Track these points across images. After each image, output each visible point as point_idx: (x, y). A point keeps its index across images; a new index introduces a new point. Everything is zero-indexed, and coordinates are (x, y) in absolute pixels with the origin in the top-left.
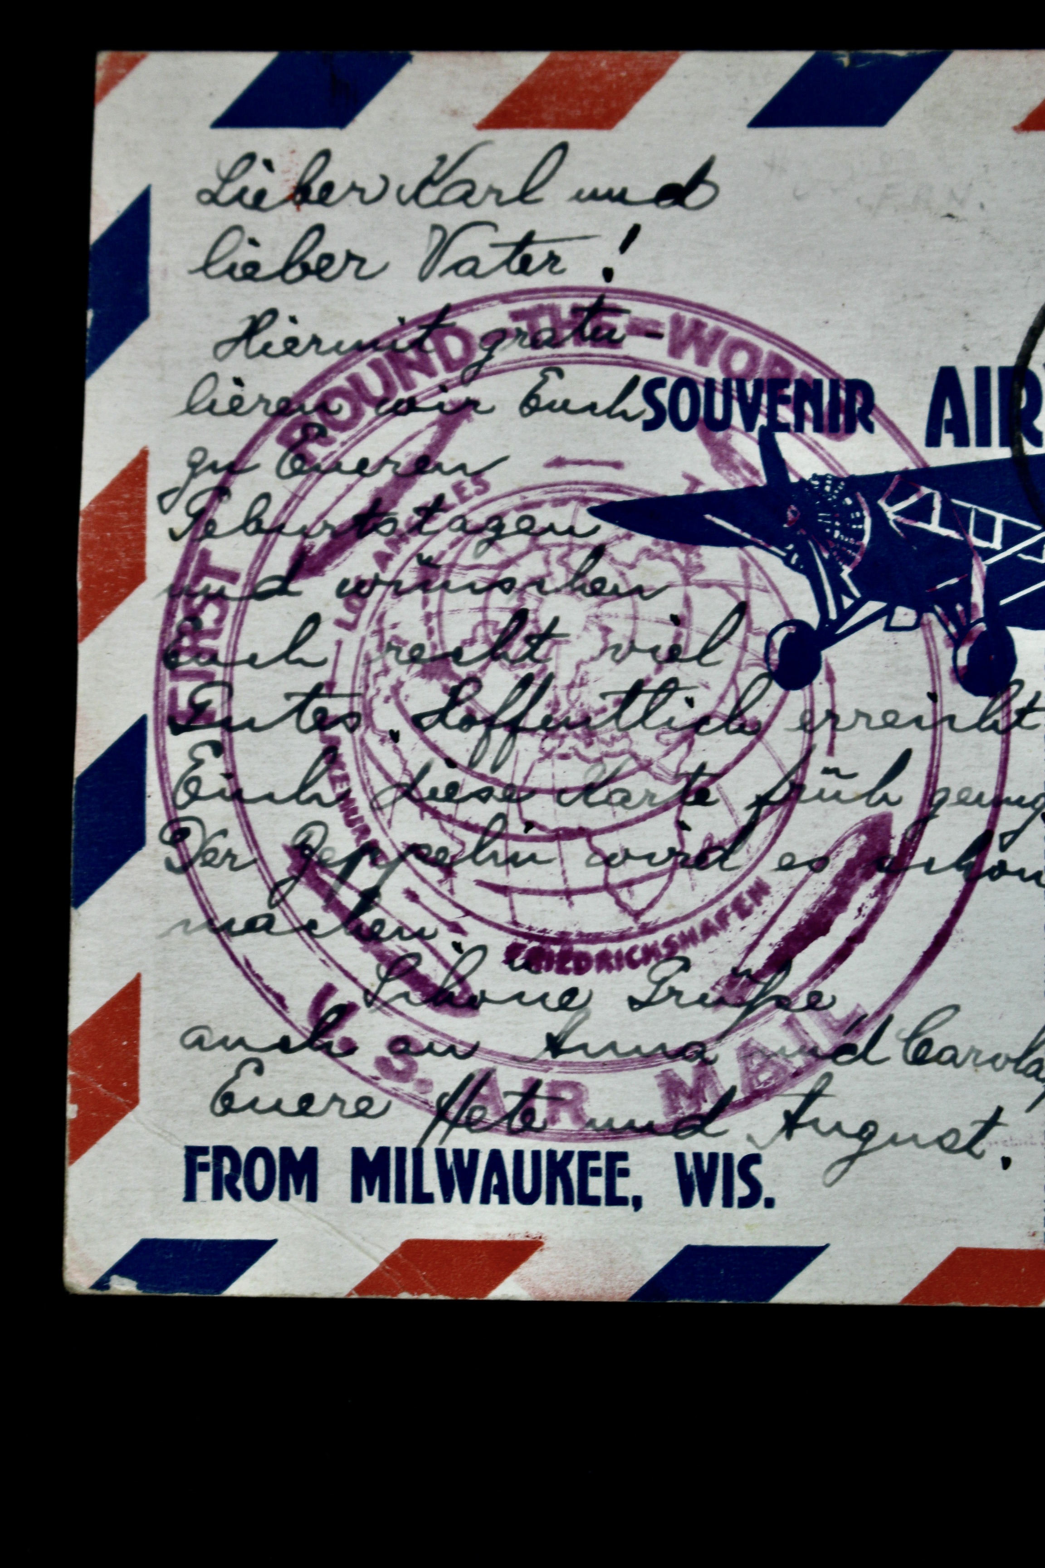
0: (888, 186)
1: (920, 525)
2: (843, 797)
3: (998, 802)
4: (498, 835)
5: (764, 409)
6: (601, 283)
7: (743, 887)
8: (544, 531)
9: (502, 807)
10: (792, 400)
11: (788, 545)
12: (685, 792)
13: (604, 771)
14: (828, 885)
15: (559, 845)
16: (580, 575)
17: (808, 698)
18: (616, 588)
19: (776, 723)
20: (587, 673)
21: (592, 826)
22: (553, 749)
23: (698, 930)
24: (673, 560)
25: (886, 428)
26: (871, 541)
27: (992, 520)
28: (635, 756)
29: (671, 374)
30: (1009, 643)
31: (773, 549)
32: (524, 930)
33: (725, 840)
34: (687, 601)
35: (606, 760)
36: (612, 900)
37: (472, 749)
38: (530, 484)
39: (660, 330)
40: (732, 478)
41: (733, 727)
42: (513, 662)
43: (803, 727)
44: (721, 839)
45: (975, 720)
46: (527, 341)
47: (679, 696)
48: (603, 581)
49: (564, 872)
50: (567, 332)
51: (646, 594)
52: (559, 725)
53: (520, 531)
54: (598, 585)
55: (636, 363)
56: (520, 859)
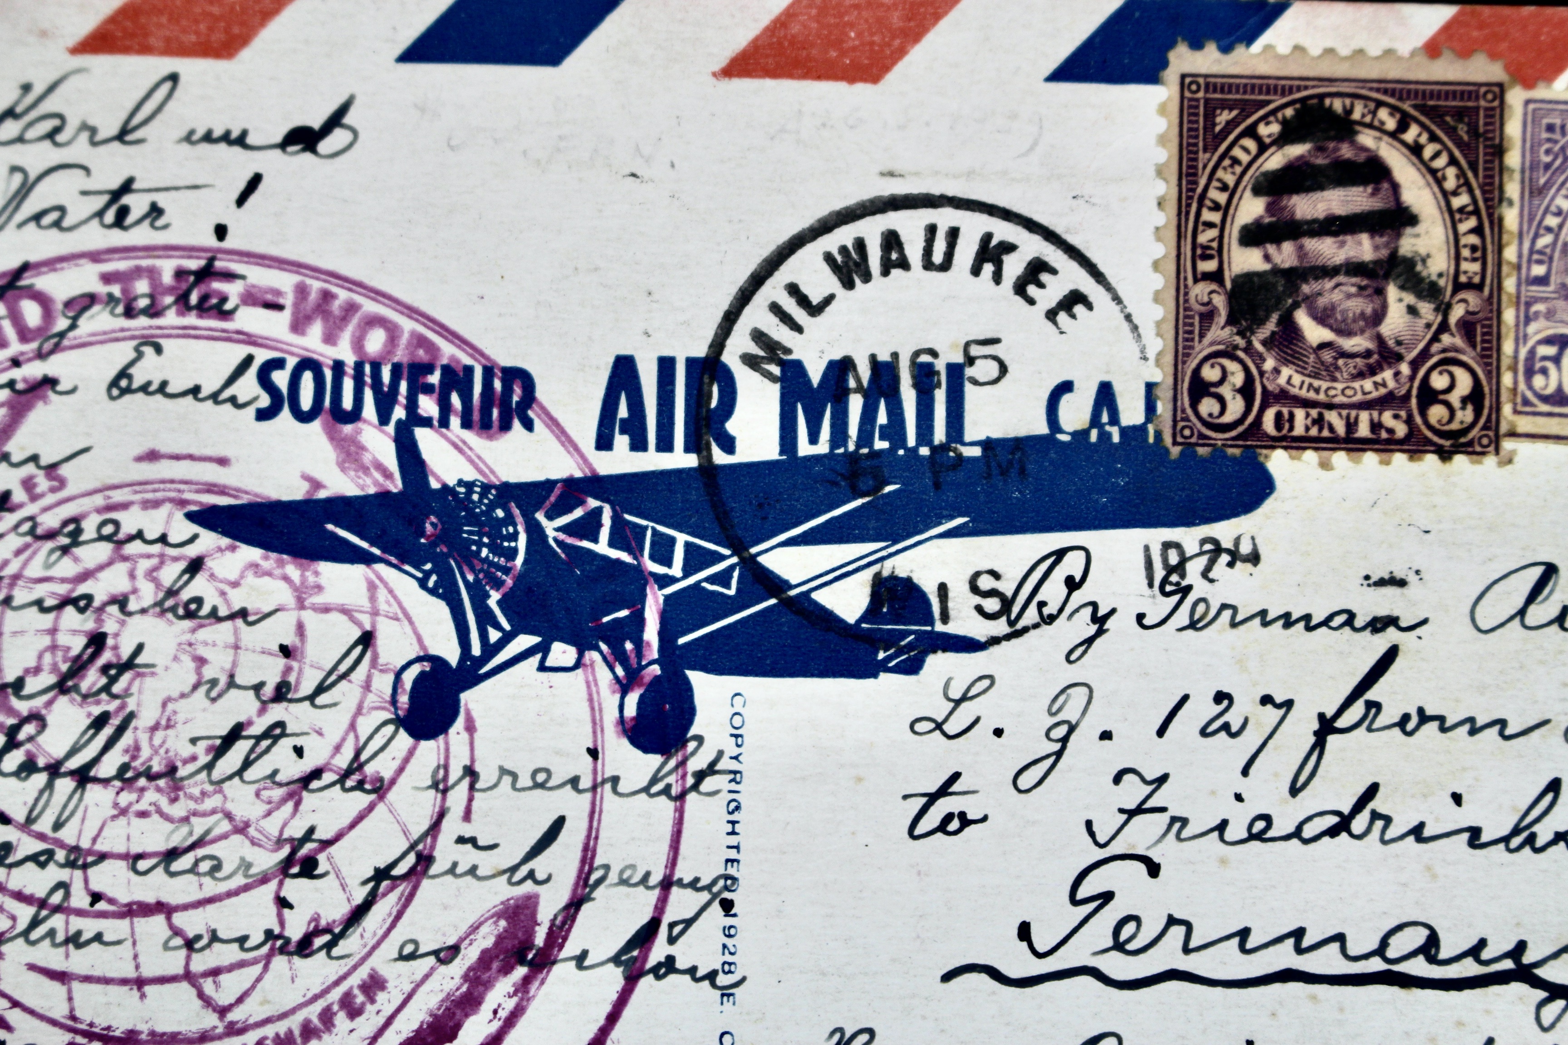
0: (561, 138)
1: (586, 544)
2: (480, 872)
3: (667, 884)
4: (57, 909)
5: (402, 399)
6: (211, 241)
7: (355, 980)
8: (131, 538)
9: (64, 875)
10: (437, 390)
11: (424, 564)
12: (288, 862)
13: (191, 833)
14: (458, 981)
15: (132, 923)
16: (171, 593)
17: (442, 751)
18: (214, 611)
19: (402, 780)
20: (175, 712)
21: (173, 899)
22: (130, 804)
23: (297, 1033)
24: (286, 578)
25: (547, 426)
26: (526, 562)
27: (672, 541)
28: (229, 816)
29: (292, 354)
30: (688, 689)
31: (407, 568)
32: (83, 1027)
33: (334, 921)
34: (300, 629)
35: (193, 820)
36: (193, 992)
37: (31, 802)
38: (116, 481)
39: (281, 301)
40: (361, 481)
41: (349, 783)
42: (85, 697)
43: (435, 785)
44: (330, 920)
45: (644, 783)
46: (120, 309)
47: (286, 744)
48: (199, 601)
49: (136, 957)
50: (169, 300)
51: (251, 619)
52: (138, 776)
53: (101, 538)
54: (193, 606)
55: (250, 339)
56: (83, 939)
